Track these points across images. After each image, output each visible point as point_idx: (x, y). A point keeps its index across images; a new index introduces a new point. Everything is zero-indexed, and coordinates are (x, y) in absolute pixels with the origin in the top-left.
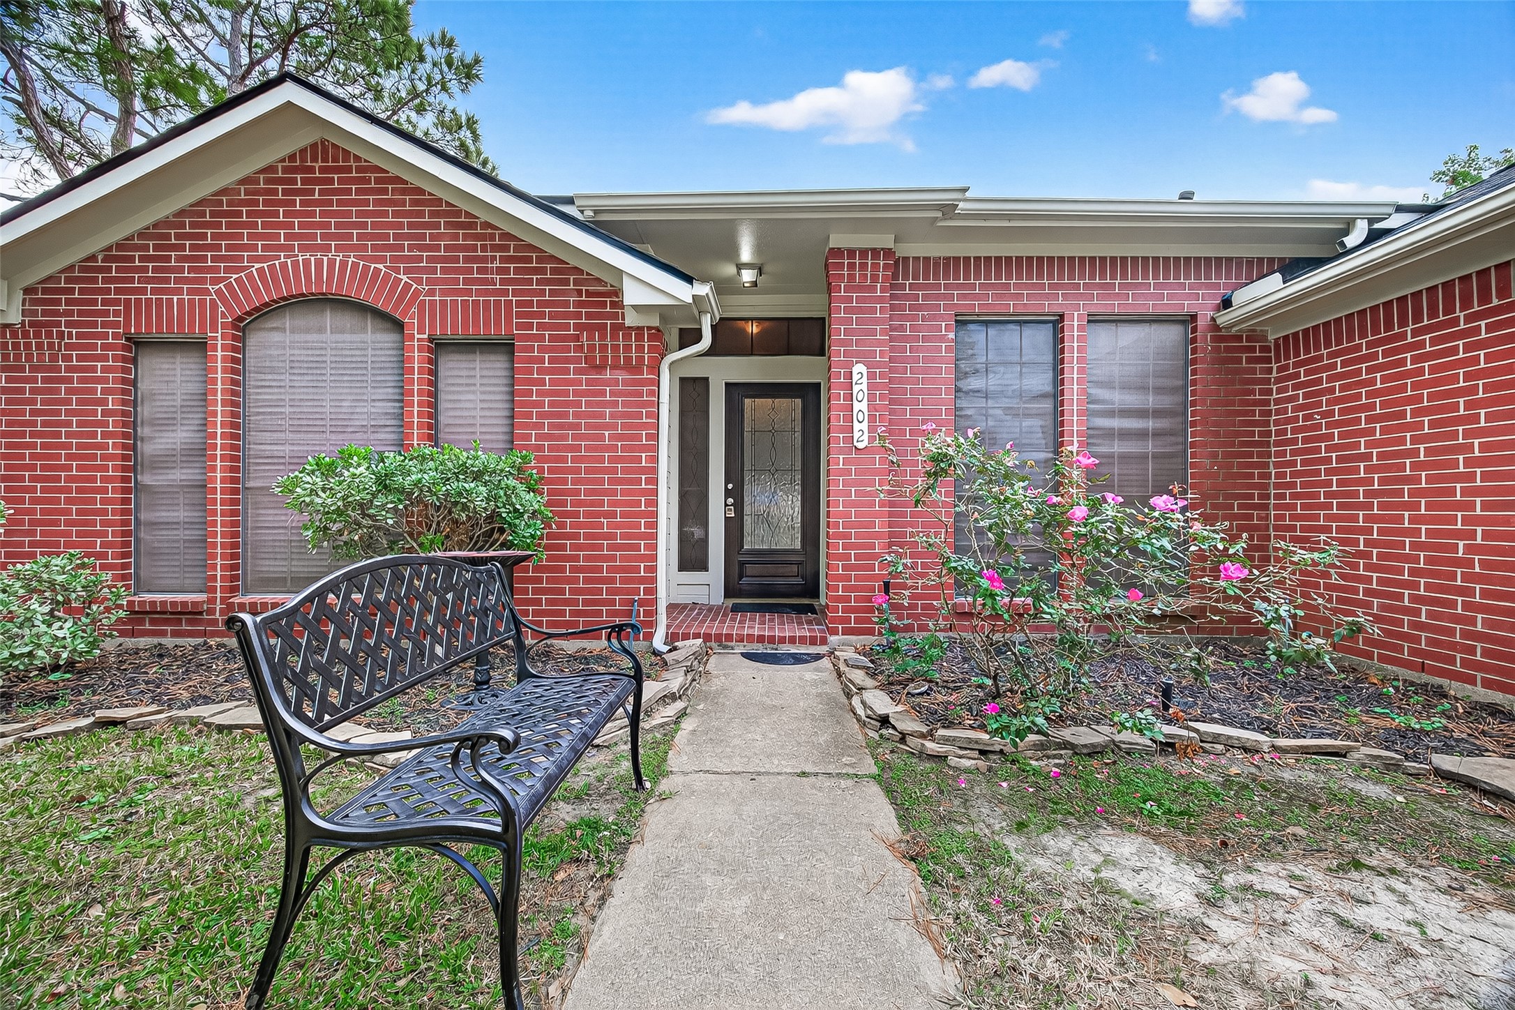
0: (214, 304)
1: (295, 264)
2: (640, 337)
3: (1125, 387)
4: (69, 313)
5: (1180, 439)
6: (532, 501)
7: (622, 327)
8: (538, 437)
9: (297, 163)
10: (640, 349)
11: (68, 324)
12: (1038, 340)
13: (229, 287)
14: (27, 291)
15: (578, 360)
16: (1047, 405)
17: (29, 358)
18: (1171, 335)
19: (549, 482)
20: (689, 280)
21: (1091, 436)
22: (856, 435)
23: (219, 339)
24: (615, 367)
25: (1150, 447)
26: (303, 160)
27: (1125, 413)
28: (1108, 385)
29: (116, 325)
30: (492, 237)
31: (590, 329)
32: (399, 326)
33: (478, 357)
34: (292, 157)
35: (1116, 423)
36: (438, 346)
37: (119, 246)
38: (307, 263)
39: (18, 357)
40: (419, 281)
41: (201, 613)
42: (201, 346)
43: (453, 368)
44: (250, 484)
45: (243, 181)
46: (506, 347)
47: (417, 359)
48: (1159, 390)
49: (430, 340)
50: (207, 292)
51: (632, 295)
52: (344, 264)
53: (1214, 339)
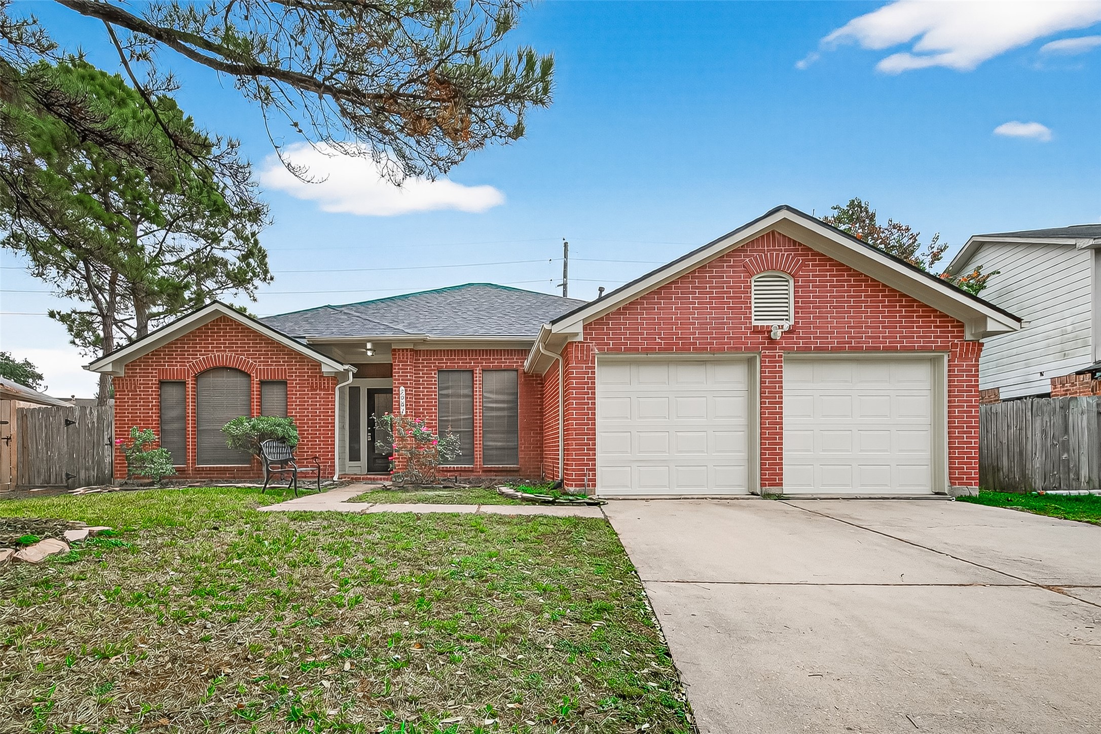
0: (188, 370)
1: (215, 356)
2: (328, 380)
3: (496, 393)
4: (139, 373)
5: (516, 411)
6: (295, 433)
7: (323, 376)
8: (295, 413)
9: (216, 323)
10: (328, 383)
11: (140, 377)
12: (467, 376)
13: (193, 364)
14: (126, 366)
15: (308, 387)
16: (470, 399)
17: (127, 388)
18: (513, 375)
19: (299, 427)
20: (342, 364)
21: (485, 409)
22: (401, 411)
23: (190, 381)
24: (321, 390)
25: (505, 413)
26: (217, 322)
27: (496, 402)
28: (491, 392)
29: (156, 377)
30: (280, 347)
31: (311, 377)
32: (249, 376)
33: (275, 386)
34: (214, 321)
35: (494, 405)
36: (262, 383)
37: (156, 351)
38: (219, 356)
39: (123, 387)
40: (255, 362)
41: (185, 471)
42: (184, 384)
43: (266, 389)
44: (201, 428)
45: (197, 329)
46: (284, 383)
47: (255, 387)
48: (508, 394)
49: (259, 381)
50: (186, 366)
51: (325, 369)
52: (231, 356)
53: (524, 377)
